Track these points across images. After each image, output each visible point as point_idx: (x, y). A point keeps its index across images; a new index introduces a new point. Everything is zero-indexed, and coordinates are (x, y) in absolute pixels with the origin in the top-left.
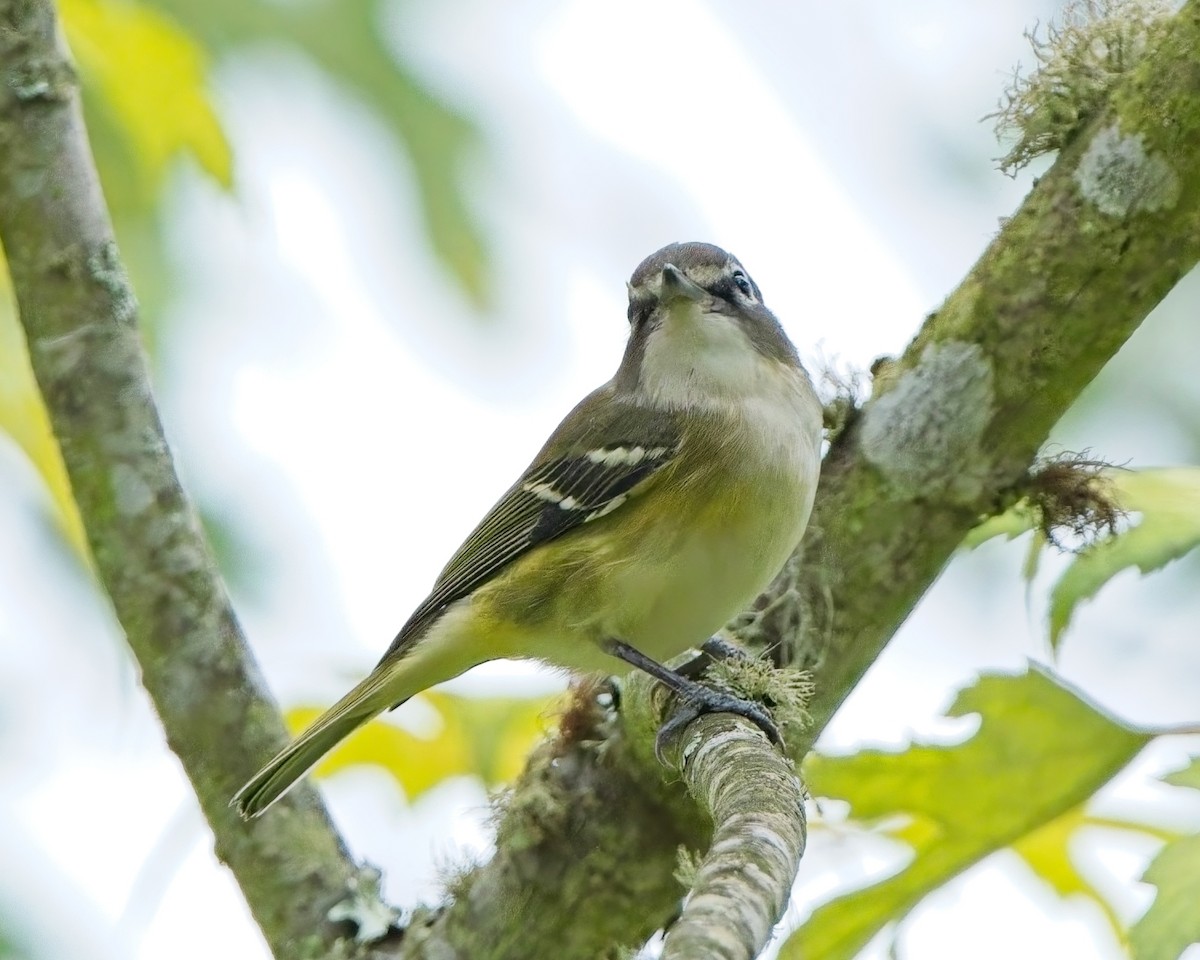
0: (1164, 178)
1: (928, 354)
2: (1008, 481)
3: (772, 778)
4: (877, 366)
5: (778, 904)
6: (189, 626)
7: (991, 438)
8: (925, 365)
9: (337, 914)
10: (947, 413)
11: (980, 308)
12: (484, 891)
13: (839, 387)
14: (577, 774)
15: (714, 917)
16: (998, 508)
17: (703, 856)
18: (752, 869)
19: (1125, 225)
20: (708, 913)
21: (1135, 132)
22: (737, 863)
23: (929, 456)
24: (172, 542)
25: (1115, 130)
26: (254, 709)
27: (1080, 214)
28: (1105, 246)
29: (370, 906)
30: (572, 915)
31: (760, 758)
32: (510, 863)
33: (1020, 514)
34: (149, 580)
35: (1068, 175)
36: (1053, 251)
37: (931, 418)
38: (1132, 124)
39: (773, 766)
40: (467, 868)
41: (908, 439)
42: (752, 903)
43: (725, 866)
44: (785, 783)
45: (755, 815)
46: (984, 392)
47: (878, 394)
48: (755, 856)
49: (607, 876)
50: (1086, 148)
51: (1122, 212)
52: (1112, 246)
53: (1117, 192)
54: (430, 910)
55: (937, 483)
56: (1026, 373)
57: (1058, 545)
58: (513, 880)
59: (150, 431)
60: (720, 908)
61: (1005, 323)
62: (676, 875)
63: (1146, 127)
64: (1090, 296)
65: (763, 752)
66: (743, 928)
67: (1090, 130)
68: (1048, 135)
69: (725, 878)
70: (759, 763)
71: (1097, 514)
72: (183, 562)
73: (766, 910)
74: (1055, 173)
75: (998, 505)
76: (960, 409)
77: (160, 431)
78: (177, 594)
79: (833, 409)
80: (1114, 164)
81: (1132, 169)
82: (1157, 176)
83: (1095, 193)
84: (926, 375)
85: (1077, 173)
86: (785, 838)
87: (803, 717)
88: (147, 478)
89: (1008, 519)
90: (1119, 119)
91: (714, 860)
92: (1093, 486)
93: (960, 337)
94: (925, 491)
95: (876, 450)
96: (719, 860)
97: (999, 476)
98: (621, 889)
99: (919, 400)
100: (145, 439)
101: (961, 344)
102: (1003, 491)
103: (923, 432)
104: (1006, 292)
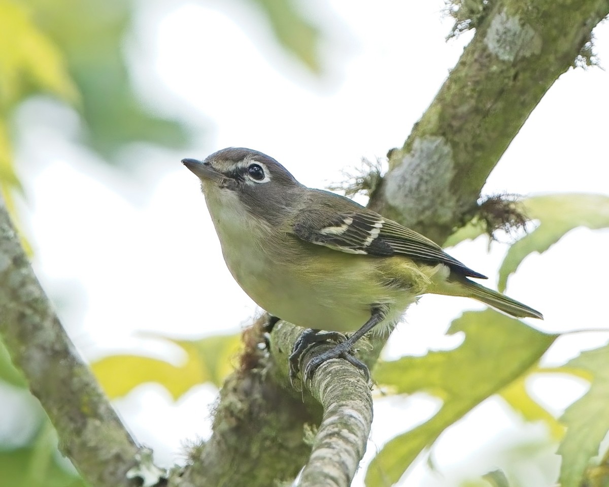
0: (532, 38)
1: (417, 144)
2: (466, 208)
3: (352, 381)
4: (390, 154)
5: (361, 449)
6: (37, 328)
7: (455, 185)
8: (416, 150)
9: (131, 474)
10: (430, 175)
11: (442, 117)
12: (208, 454)
13: (370, 167)
14: (252, 387)
15: (326, 461)
16: (463, 223)
17: (317, 428)
18: (345, 432)
19: (514, 65)
20: (323, 458)
21: (514, 14)
22: (336, 430)
23: (422, 198)
24: (23, 284)
25: (503, 15)
26: (77, 370)
27: (490, 61)
28: (505, 78)
29: (148, 469)
30: (257, 462)
31: (345, 371)
32: (221, 438)
33: (474, 225)
34: (12, 305)
35: (481, 41)
36: (477, 83)
37: (421, 179)
38: (513, 11)
39: (353, 374)
40: (198, 443)
41: (411, 191)
42: (347, 451)
43: (330, 432)
44: (359, 383)
45: (344, 403)
46: (449, 162)
47: (392, 168)
48: (346, 425)
49: (274, 440)
50: (489, 26)
51: (512, 59)
52: (509, 78)
53: (508, 48)
54: (180, 468)
55: (428, 213)
56: (470, 148)
57: (496, 240)
58: (224, 447)
59: (6, 226)
60: (329, 455)
61: (456, 124)
62: (304, 439)
63: (520, 11)
64: (500, 105)
65: (346, 368)
66: (342, 465)
67: (490, 17)
68: (469, 21)
69: (331, 438)
70: (345, 374)
71: (516, 221)
72: (29, 294)
73: (354, 454)
74: (475, 41)
75: (462, 222)
76: (436, 172)
77: (11, 225)
78: (28, 312)
79: (369, 178)
80: (505, 33)
81: (515, 34)
82: (528, 37)
83: (497, 50)
84: (417, 155)
85: (485, 40)
86: (362, 413)
87: (368, 346)
88: (6, 251)
89: (468, 229)
90: (505, 9)
91: (324, 429)
92: (512, 206)
93: (433, 134)
94: (422, 218)
95: (394, 198)
96: (327, 429)
97: (461, 206)
98: (281, 446)
99: (414, 170)
100: (4, 231)
101: (433, 138)
102: (464, 214)
103: (418, 185)
104: (455, 107)
